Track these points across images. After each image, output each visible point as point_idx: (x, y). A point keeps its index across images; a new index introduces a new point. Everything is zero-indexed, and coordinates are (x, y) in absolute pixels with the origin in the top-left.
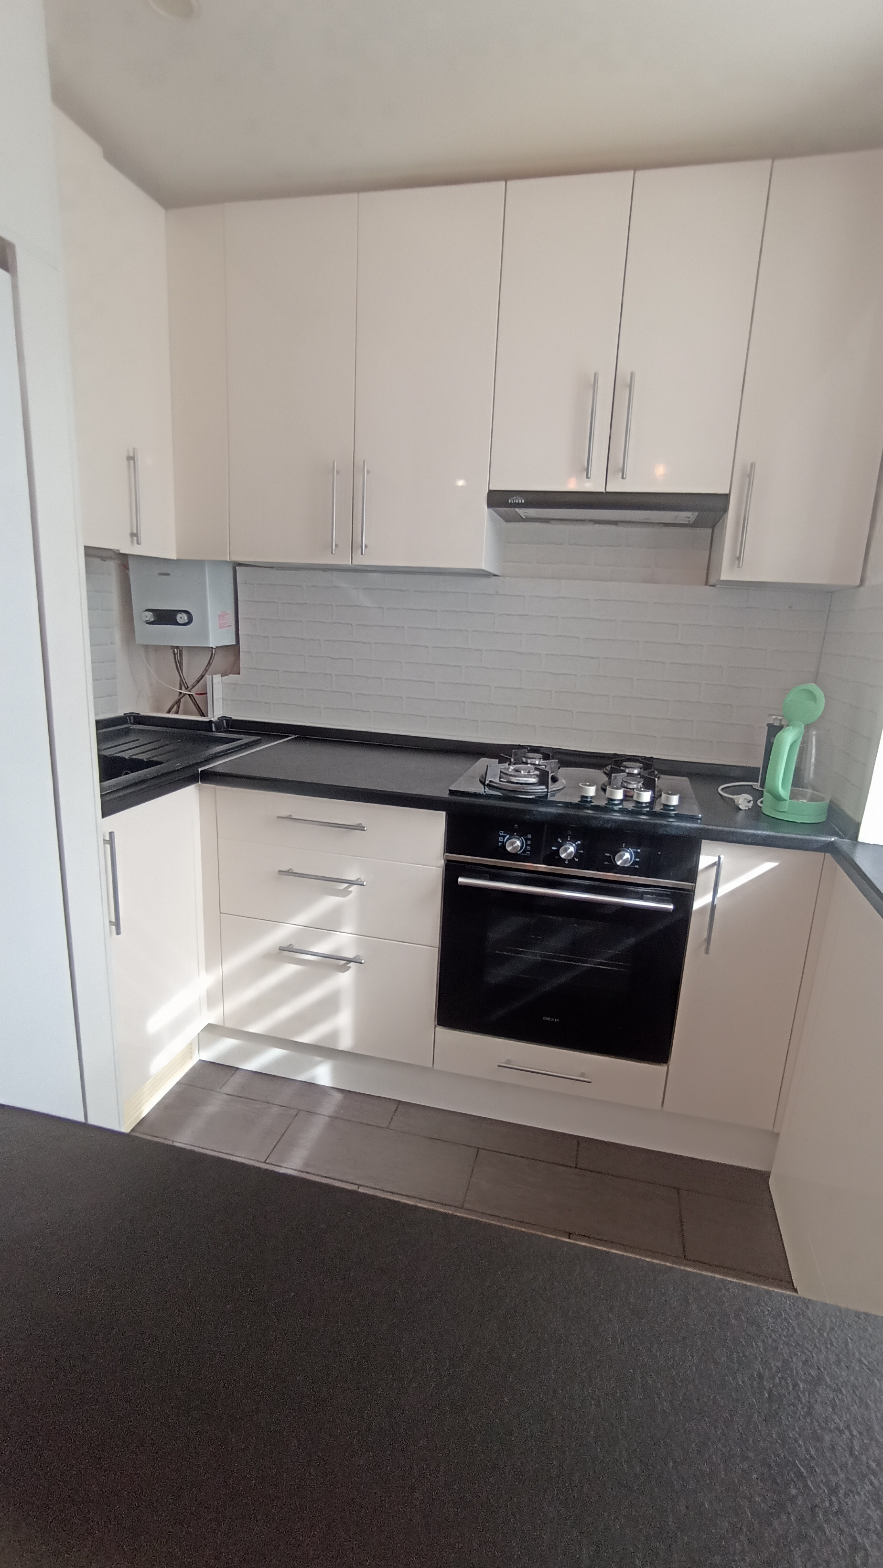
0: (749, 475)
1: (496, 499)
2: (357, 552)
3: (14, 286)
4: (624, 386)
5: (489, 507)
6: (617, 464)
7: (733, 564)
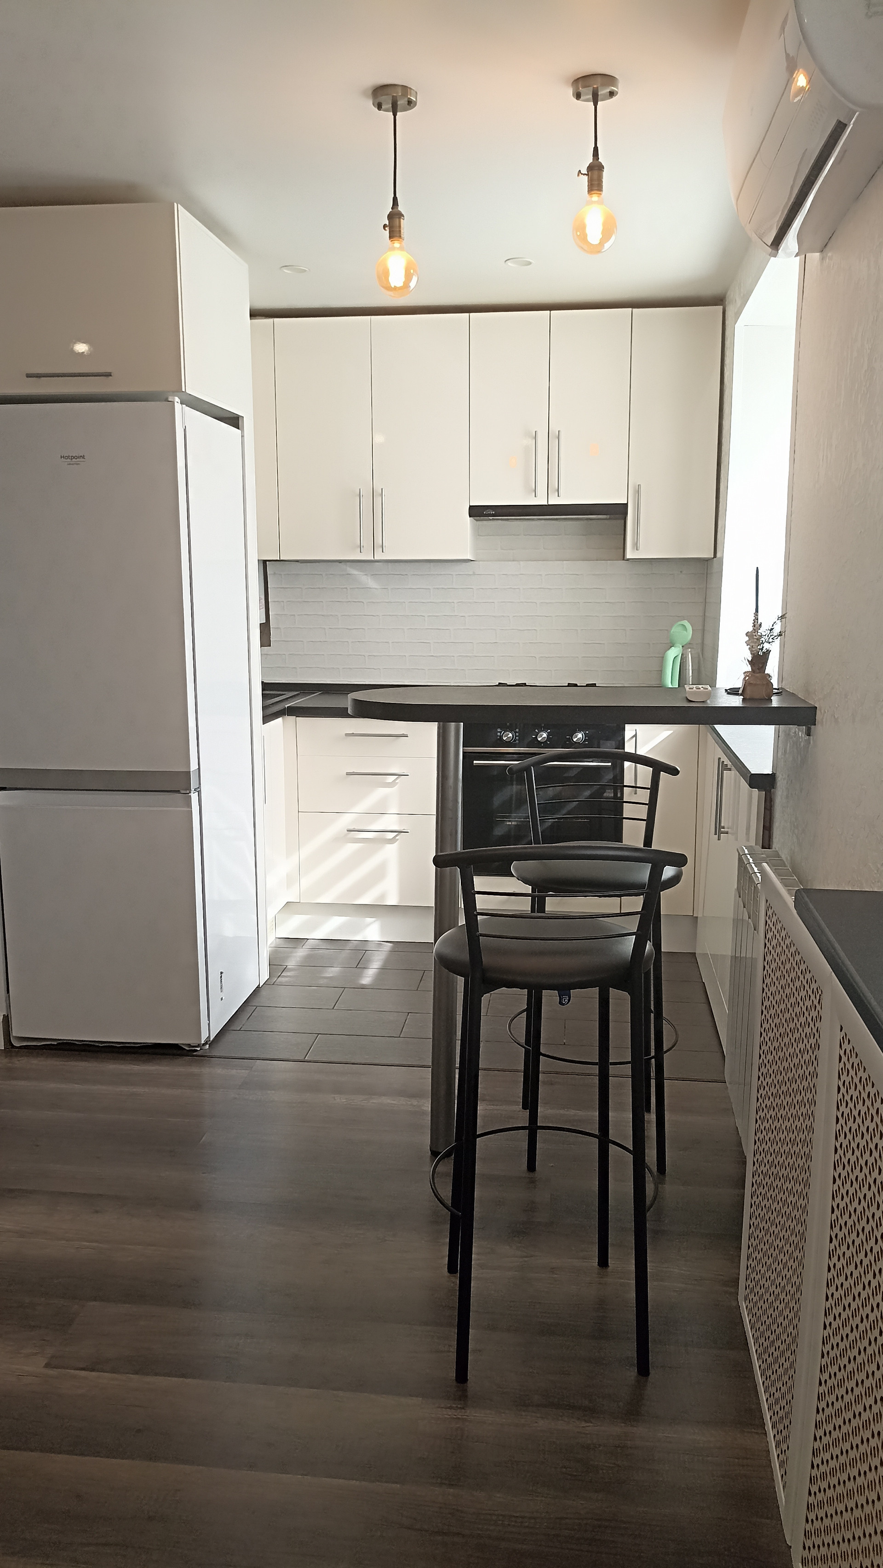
0: (638, 491)
1: (476, 512)
2: (378, 551)
3: (243, 436)
4: (554, 438)
5: (470, 517)
6: (552, 488)
7: (633, 548)
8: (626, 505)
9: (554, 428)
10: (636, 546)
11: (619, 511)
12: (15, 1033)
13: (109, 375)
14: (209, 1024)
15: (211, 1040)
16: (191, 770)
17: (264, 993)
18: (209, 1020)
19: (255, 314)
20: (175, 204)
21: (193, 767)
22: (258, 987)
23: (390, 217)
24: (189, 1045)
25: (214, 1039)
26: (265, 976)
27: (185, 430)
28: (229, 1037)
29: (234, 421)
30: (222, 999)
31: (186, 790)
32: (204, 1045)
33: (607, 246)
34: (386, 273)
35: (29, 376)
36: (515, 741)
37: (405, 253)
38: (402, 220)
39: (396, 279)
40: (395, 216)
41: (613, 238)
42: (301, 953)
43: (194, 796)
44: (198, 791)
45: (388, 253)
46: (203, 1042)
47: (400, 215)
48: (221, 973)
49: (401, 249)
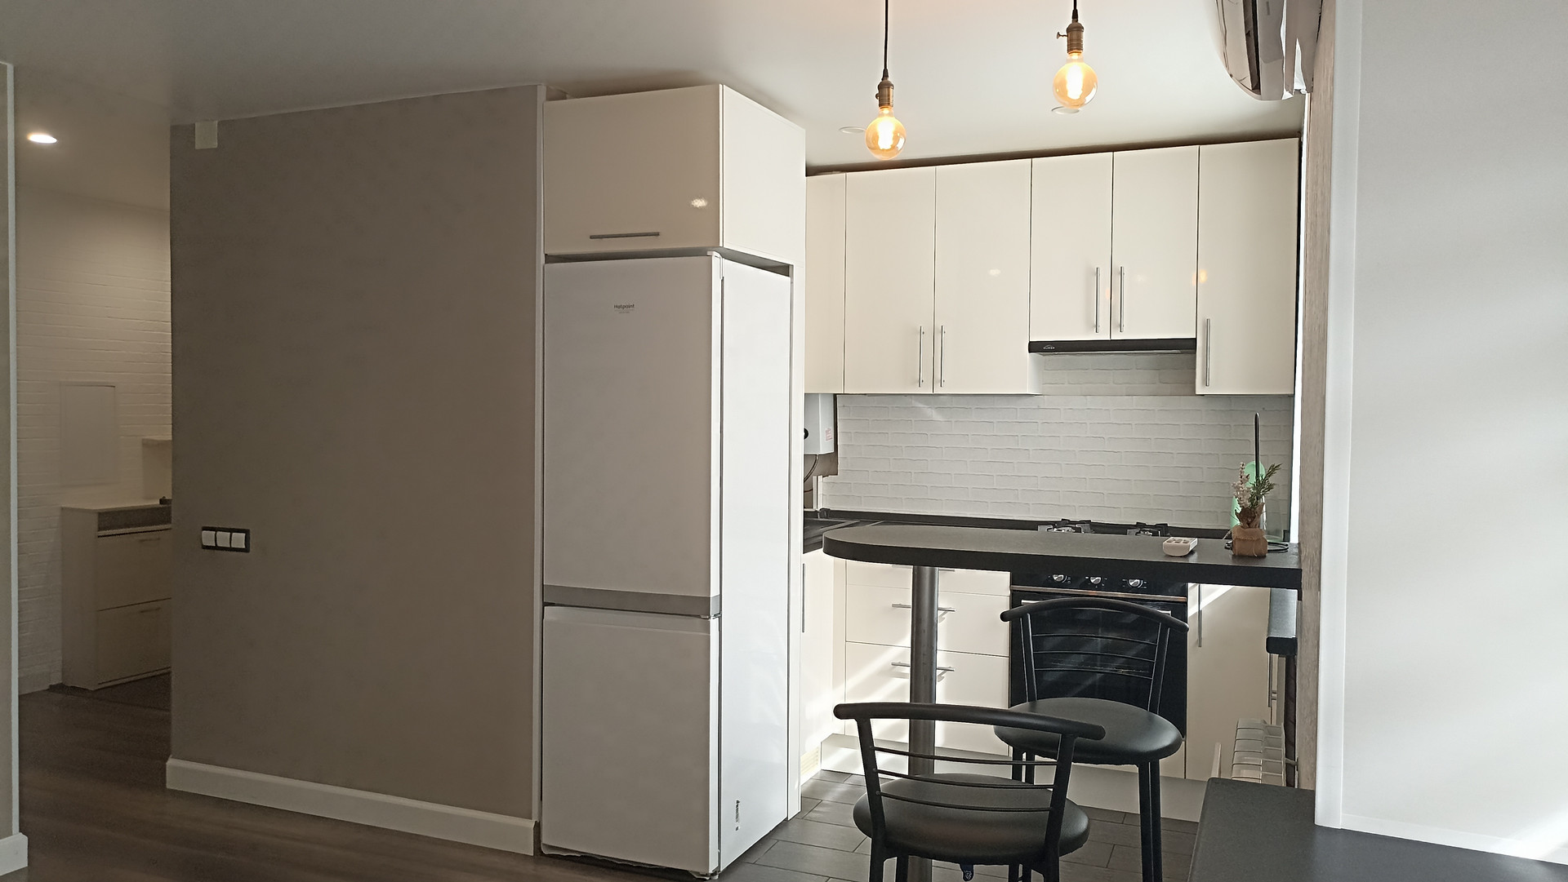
0: (1207, 324)
1: (1034, 347)
2: (937, 385)
3: (792, 283)
4: (1117, 274)
5: (1030, 352)
6: (1116, 322)
7: (1203, 383)
8: (1196, 339)
9: (1117, 264)
10: (1206, 383)
11: (1188, 345)
12: (544, 840)
13: (657, 234)
14: (719, 854)
15: (721, 870)
16: (711, 596)
17: (792, 827)
18: (719, 848)
19: (811, 171)
20: (721, 86)
21: (714, 592)
22: (786, 820)
23: (880, 87)
24: (698, 873)
25: (724, 870)
26: (795, 809)
27: (723, 281)
28: (745, 869)
29: (784, 270)
30: (737, 829)
31: (706, 615)
32: (713, 875)
33: (1088, 99)
34: (876, 138)
35: (591, 237)
36: (1066, 581)
37: (893, 118)
38: (891, 90)
39: (885, 142)
40: (884, 86)
41: (1094, 91)
42: (842, 788)
43: (714, 622)
44: (719, 616)
45: (878, 119)
46: (711, 872)
47: (889, 85)
48: (738, 802)
49: (890, 115)
